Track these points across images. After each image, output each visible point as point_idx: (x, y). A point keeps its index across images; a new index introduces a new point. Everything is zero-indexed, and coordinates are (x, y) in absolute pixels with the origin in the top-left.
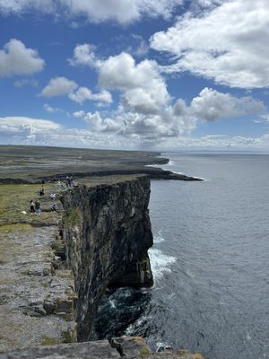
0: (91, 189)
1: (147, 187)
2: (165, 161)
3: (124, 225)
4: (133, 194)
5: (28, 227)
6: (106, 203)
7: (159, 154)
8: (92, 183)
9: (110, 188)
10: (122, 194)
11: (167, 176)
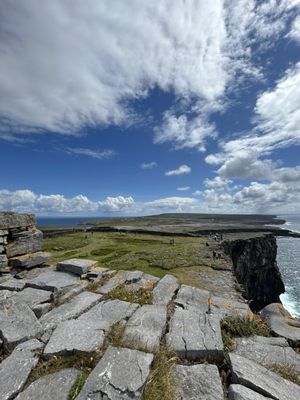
0: (232, 242)
1: (274, 243)
2: (283, 222)
3: (256, 271)
4: (263, 248)
5: (211, 269)
6: (242, 253)
7: (275, 216)
8: (232, 238)
9: (245, 242)
10: (254, 247)
11: (286, 233)
